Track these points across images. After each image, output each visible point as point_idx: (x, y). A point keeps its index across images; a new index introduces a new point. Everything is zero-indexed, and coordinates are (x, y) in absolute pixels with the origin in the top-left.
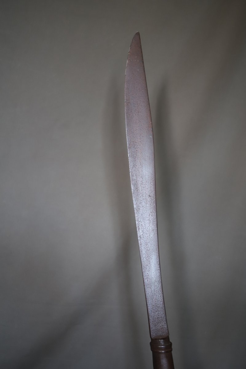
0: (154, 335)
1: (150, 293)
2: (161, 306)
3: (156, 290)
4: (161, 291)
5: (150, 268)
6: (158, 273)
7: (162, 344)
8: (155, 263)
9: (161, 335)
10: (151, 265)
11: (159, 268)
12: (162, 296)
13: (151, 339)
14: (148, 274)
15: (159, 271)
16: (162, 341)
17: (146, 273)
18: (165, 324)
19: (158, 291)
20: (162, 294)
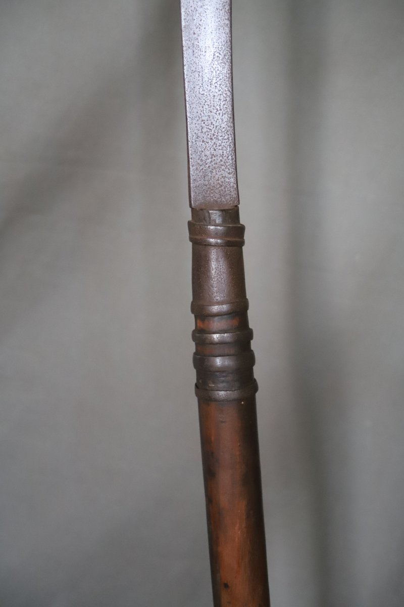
0: (198, 199)
1: (198, 87)
2: (223, 125)
3: (214, 81)
4: (228, 85)
5: (203, 19)
6: (224, 35)
7: (217, 222)
8: (218, 6)
9: (216, 201)
10: (208, 11)
11: (227, 22)
12: (228, 99)
13: (192, 209)
14: (196, 36)
15: (227, 30)
16: (216, 216)
17: (192, 32)
18: (229, 173)
19: (219, 83)
20: (229, 94)
